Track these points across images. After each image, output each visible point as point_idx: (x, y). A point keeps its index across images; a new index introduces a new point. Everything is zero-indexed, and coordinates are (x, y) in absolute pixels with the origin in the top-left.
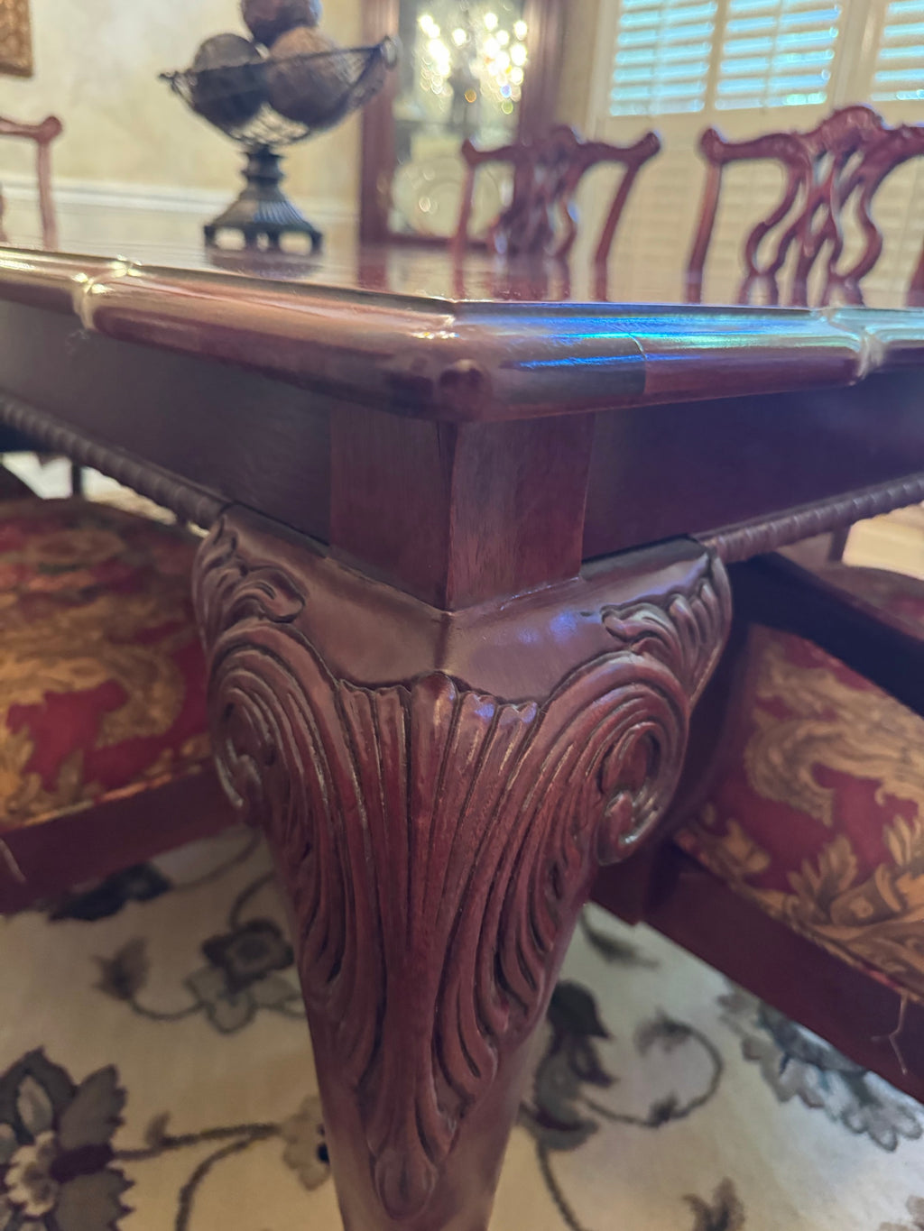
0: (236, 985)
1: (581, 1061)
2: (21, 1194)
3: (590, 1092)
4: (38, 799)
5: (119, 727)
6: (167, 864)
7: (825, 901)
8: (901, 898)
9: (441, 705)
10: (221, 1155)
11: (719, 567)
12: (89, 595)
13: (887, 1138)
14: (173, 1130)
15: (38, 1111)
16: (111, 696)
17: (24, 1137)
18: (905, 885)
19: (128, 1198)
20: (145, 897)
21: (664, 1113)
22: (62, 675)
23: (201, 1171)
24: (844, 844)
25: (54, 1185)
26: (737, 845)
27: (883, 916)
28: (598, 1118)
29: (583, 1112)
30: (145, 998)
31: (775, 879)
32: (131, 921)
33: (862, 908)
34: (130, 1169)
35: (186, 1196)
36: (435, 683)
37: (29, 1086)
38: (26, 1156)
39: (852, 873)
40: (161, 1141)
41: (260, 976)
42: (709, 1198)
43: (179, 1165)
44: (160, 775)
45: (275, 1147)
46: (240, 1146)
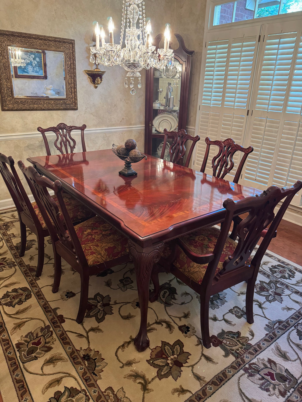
0: (124, 285)
1: (172, 297)
2: (99, 308)
3: (173, 300)
4: (108, 258)
5: (116, 251)
6: (113, 268)
7: (185, 270)
8: (190, 269)
9: (143, 254)
10: (124, 305)
11: (163, 243)
12: (110, 234)
13: (214, 308)
14: (117, 302)
15: (100, 300)
16: (114, 247)
17: (99, 302)
18: (191, 268)
19: (112, 309)
20: (110, 273)
21: (182, 304)
22: (109, 245)
23: (121, 306)
24: (187, 264)
25: (103, 307)
26: (178, 264)
27: (189, 271)
28: (173, 303)
29: (172, 303)
30: (111, 287)
31: (181, 268)
32: (108, 277)
33: (187, 270)
34: (112, 306)
35: (120, 309)
36: (143, 253)
37: (98, 296)
38: (99, 304)
39: (187, 267)
40: (116, 303)
41: (128, 284)
42: (186, 313)
43: (118, 306)
44: (119, 256)
45: (131, 304)
46: (126, 304)
